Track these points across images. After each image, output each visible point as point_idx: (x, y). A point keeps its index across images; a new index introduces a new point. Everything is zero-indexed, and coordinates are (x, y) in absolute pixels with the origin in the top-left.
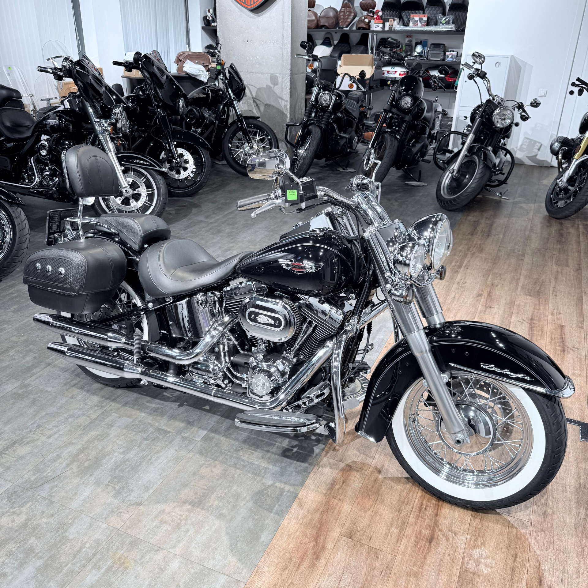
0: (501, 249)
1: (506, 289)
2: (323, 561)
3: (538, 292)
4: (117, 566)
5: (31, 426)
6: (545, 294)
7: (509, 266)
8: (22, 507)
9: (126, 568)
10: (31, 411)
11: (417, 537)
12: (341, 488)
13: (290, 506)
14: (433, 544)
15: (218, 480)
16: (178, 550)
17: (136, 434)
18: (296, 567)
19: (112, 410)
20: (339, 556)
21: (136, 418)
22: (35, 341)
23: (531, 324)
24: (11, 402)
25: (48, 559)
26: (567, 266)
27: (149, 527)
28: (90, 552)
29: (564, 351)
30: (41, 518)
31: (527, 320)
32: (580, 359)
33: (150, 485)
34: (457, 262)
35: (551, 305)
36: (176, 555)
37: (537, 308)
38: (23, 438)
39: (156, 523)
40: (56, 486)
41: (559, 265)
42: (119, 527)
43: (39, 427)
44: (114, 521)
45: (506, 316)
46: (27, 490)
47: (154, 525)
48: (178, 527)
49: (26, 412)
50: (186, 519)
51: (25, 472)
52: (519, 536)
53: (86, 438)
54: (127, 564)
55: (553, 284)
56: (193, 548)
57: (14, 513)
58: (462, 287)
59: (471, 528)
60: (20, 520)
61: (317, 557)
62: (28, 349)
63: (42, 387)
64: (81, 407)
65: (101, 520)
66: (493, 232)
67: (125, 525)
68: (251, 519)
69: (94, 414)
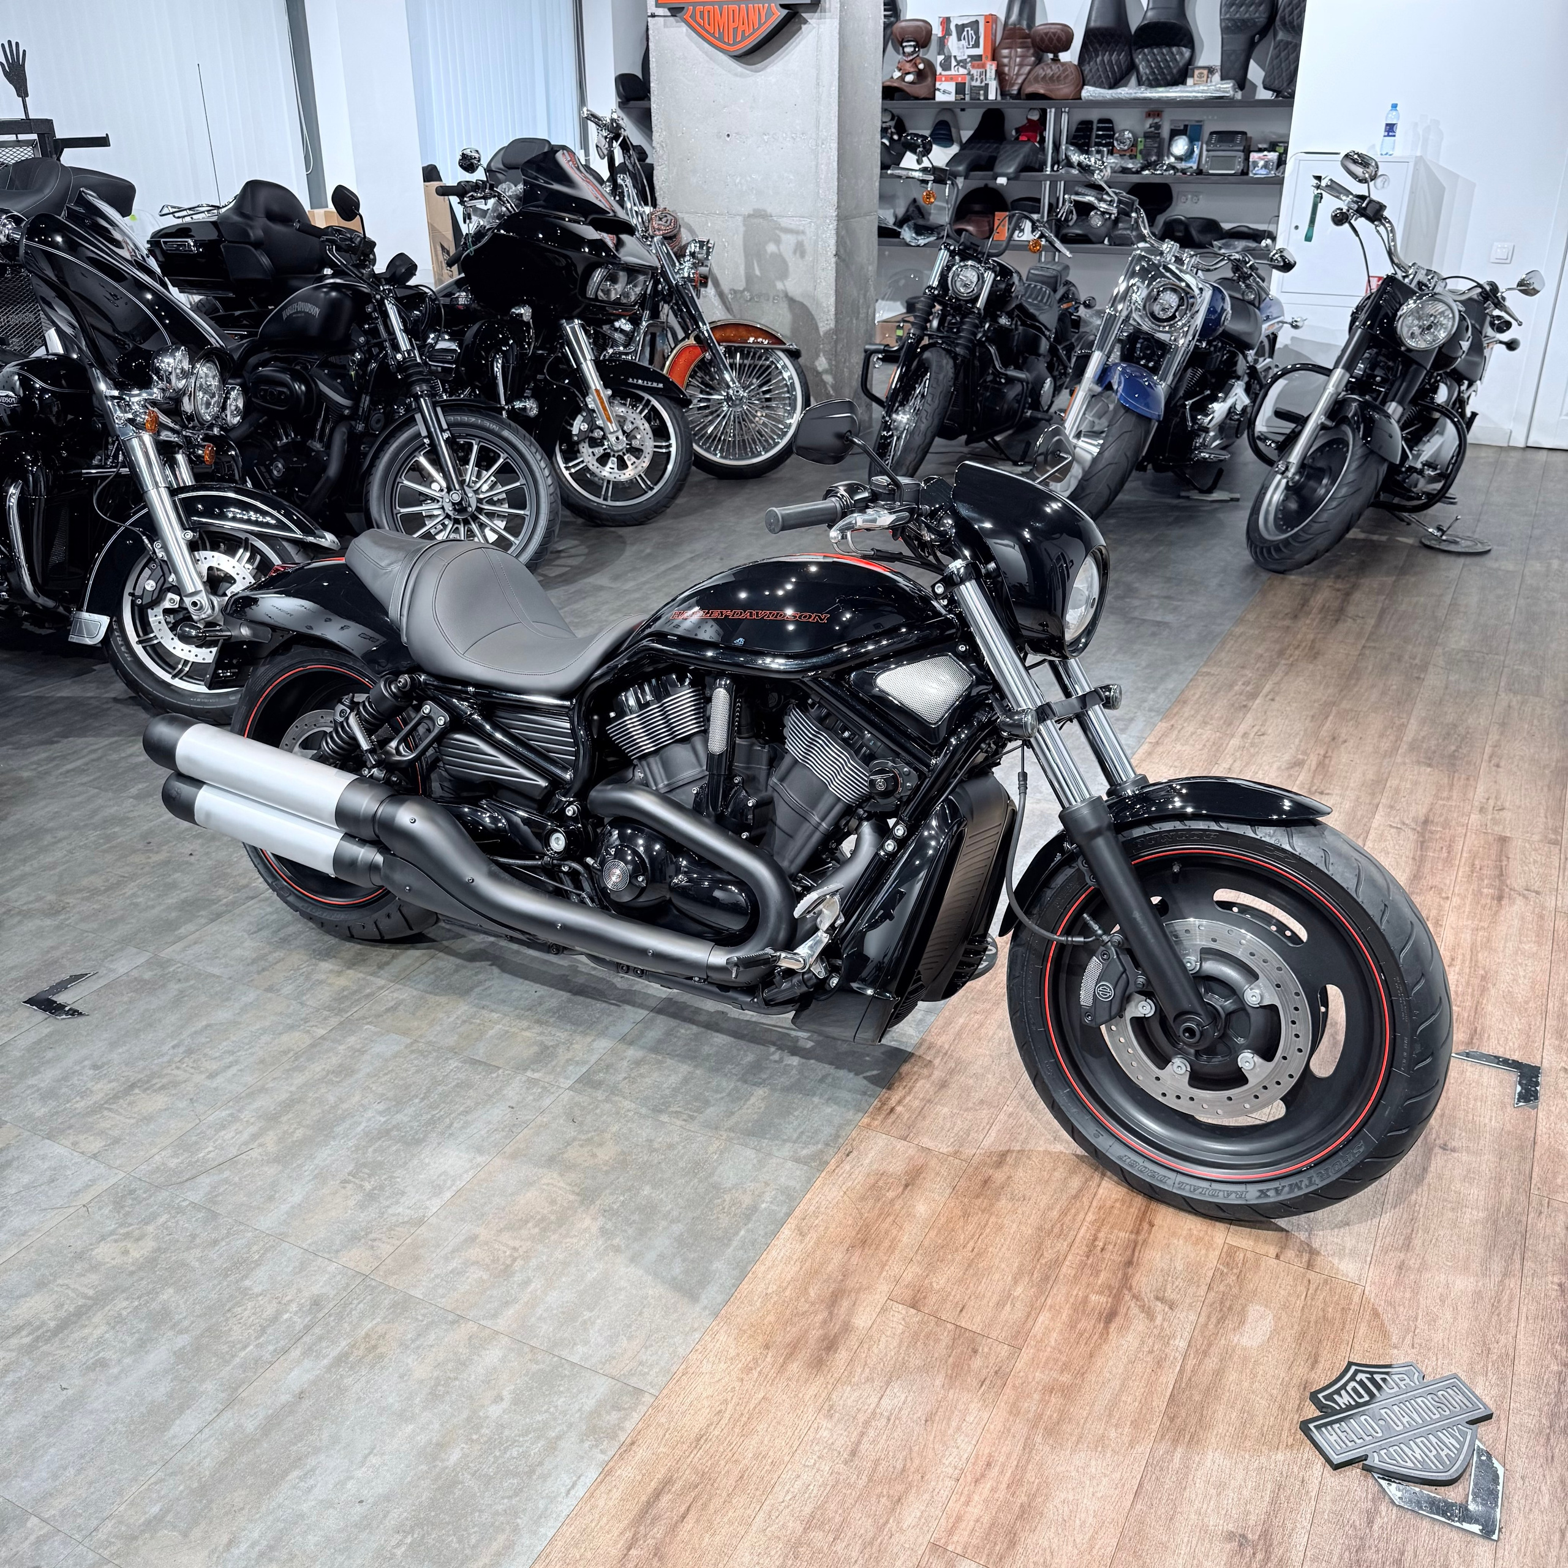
0: (1367, 652)
1: (1369, 749)
2: (842, 1356)
3: (1453, 756)
4: (361, 1353)
5: (171, 1052)
6: (1469, 763)
7: (1384, 693)
8: (147, 1224)
9: (382, 1357)
10: (172, 1018)
11: (1075, 1310)
12: (898, 1197)
13: (775, 1234)
14: (1113, 1326)
15: (607, 1173)
16: (502, 1323)
17: (417, 1072)
18: (777, 1365)
19: (364, 1018)
20: (882, 1345)
21: (421, 1036)
22: (187, 863)
23: (1422, 835)
24: (126, 999)
25: (202, 1335)
26: (1538, 693)
27: (437, 1271)
28: (299, 1323)
29: (1500, 898)
30: (188, 1249)
31: (1413, 825)
32: (1541, 917)
33: (445, 1181)
34: (1245, 684)
35: (1481, 789)
36: (497, 1333)
37: (1445, 794)
38: (153, 1075)
39: (455, 1264)
40: (226, 1181)
41: (1515, 693)
42: (366, 1270)
43: (189, 1052)
44: (356, 1258)
45: (1359, 813)
46: (159, 1187)
47: (450, 1268)
48: (507, 1272)
49: (160, 1021)
50: (527, 1258)
51: (155, 1150)
52: (1329, 1316)
53: (299, 1079)
54: (382, 1350)
55: (1494, 737)
56: (539, 1319)
57: (127, 1236)
58: (1252, 745)
59: (1212, 1294)
60: (138, 1252)
61: (830, 1345)
62: (169, 880)
63: (200, 966)
64: (290, 1010)
65: (326, 1255)
66: (1351, 610)
67: (382, 1268)
68: (678, 1260)
69: (322, 1026)
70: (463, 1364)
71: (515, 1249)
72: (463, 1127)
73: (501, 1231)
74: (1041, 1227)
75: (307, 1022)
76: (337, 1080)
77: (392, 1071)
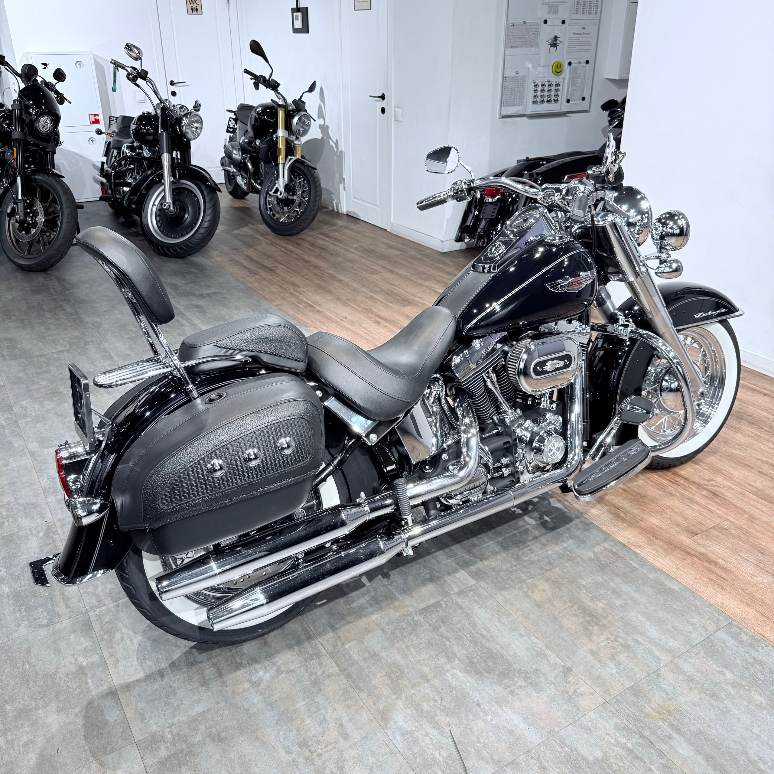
11: (709, 500)
12: (625, 513)
14: (721, 496)
15: (561, 591)
17: (417, 636)
18: (723, 580)
19: (335, 646)
20: (717, 550)
21: (378, 625)
36: (672, 662)
39: (611, 664)
44: (587, 702)
49: (242, 756)
50: (617, 636)
53: (385, 691)
61: (713, 562)
63: (181, 718)
65: (580, 716)
67: (601, 693)
69: (327, 668)
70: (691, 679)
71: (608, 639)
72: (488, 631)
73: (591, 640)
74: (658, 489)
75: (316, 674)
76: (399, 673)
77: (407, 647)
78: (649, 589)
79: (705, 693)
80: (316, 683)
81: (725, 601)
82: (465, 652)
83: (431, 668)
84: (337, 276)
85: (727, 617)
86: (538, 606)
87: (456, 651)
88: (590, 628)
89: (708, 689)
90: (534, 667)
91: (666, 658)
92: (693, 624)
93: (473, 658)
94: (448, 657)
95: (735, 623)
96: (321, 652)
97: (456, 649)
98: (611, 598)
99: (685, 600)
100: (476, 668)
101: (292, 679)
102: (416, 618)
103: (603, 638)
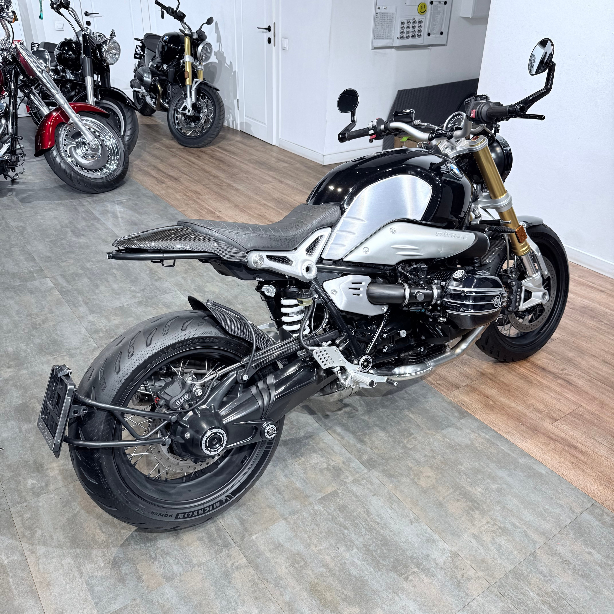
9: (555, 592)
11: (564, 388)
13: (507, 440)
14: (573, 383)
15: (444, 477)
20: (575, 434)
27: (496, 555)
33: (424, 536)
39: (493, 548)
42: (487, 585)
44: (475, 587)
47: (495, 550)
50: (496, 520)
53: (290, 582)
54: (550, 591)
61: (573, 447)
65: (469, 600)
67: (486, 577)
69: (236, 559)
70: (565, 561)
71: (488, 523)
72: (382, 518)
73: (473, 525)
74: (521, 379)
75: (226, 566)
76: (302, 563)
77: (309, 536)
78: (521, 474)
79: (578, 574)
80: (226, 575)
81: (586, 484)
82: (362, 540)
83: (332, 558)
84: (234, 185)
85: (590, 499)
86: (424, 491)
87: (354, 539)
88: (472, 513)
89: (580, 570)
90: (425, 552)
91: (540, 540)
92: (561, 506)
93: (370, 546)
94: (346, 546)
95: (597, 504)
96: (230, 544)
97: (353, 536)
98: (488, 483)
99: (552, 483)
100: (373, 555)
101: (204, 572)
102: (316, 508)
103: (484, 521)
